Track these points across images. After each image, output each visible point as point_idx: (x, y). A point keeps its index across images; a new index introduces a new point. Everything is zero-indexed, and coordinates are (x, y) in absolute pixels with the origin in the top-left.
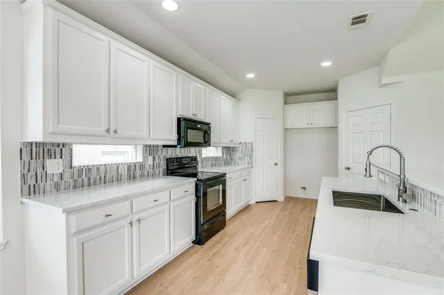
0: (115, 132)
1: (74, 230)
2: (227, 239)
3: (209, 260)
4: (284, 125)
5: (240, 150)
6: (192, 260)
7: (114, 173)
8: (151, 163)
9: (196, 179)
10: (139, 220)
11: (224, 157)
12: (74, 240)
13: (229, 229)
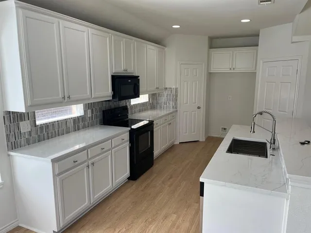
0: (69, 97)
1: (57, 172)
2: (155, 175)
3: (142, 191)
4: (208, 70)
5: (165, 95)
6: (129, 191)
7: (64, 127)
8: (91, 116)
9: (129, 129)
10: (93, 164)
11: (151, 102)
12: (58, 179)
13: (156, 167)
